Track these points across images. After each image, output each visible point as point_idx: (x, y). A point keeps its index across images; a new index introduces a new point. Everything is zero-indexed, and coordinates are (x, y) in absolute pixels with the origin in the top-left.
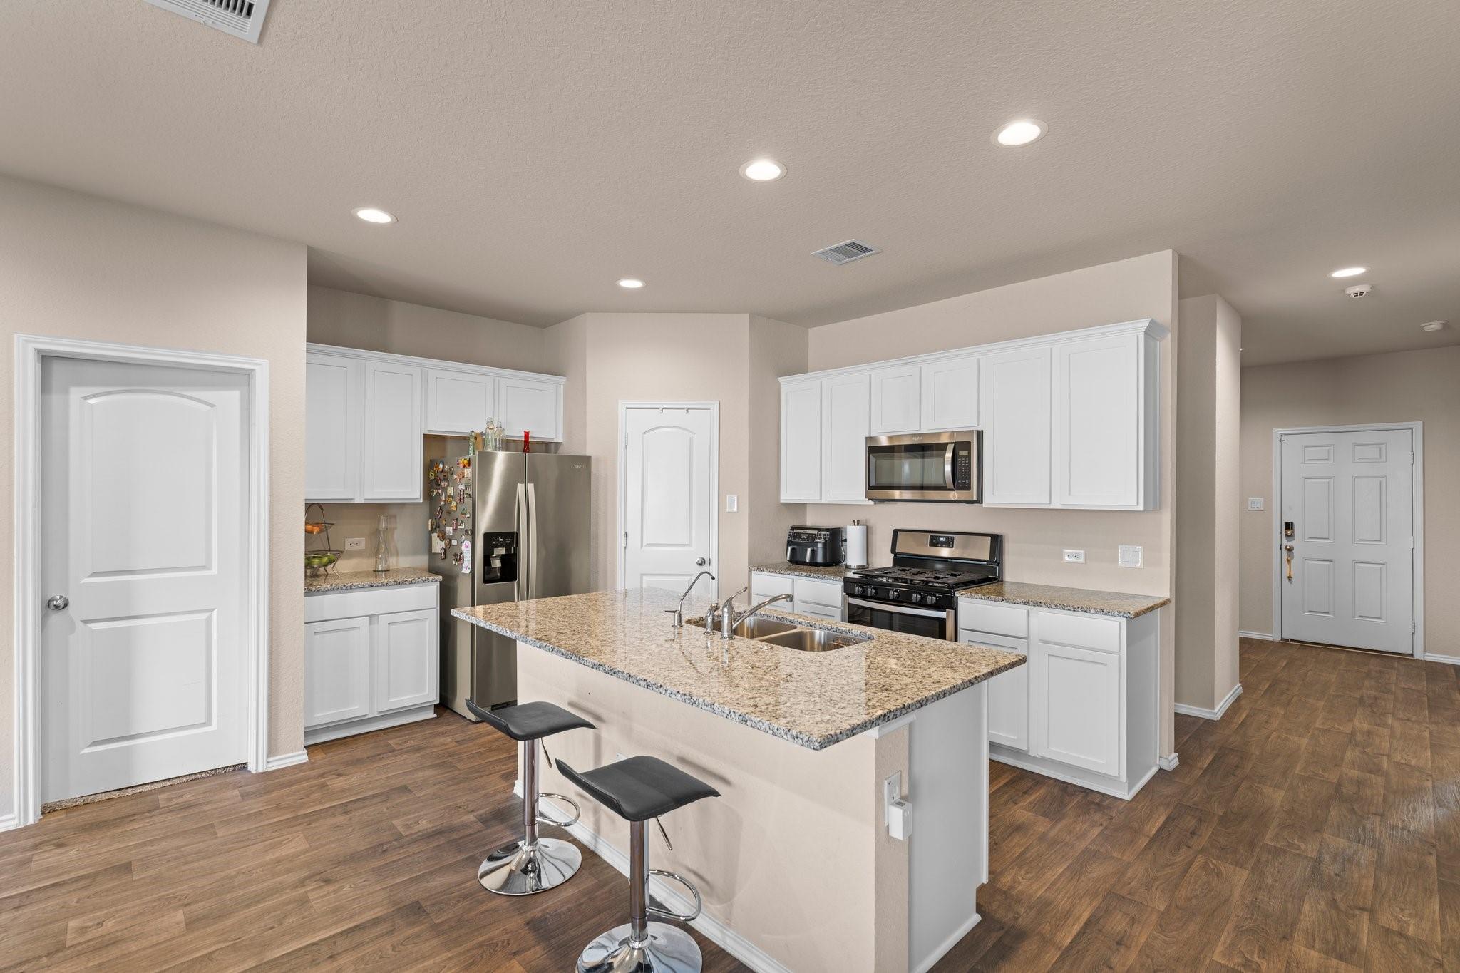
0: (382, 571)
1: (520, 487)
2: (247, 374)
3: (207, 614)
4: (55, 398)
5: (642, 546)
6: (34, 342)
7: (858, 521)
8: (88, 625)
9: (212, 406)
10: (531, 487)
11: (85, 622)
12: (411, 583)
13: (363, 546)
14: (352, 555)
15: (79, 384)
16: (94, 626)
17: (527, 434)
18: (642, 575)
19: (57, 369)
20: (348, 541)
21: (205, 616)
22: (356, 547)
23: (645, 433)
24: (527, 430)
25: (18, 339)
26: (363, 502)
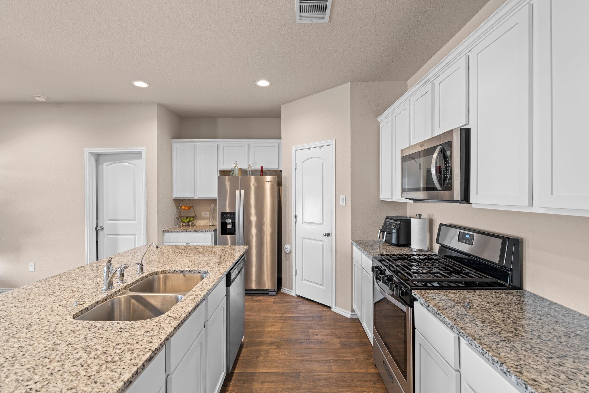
0: (211, 226)
1: (238, 192)
2: (140, 153)
3: (135, 236)
4: (100, 167)
5: (302, 223)
6: (89, 150)
7: (419, 215)
8: (109, 236)
9: (135, 165)
10: (242, 192)
11: (108, 235)
12: (201, 232)
13: (208, 216)
14: (204, 219)
15: (106, 162)
16: (110, 236)
17: (262, 167)
18: (303, 238)
19: (101, 159)
20: (203, 213)
21: (134, 237)
22: (206, 216)
23: (303, 162)
24: (262, 166)
25: (85, 149)
26: (197, 198)
